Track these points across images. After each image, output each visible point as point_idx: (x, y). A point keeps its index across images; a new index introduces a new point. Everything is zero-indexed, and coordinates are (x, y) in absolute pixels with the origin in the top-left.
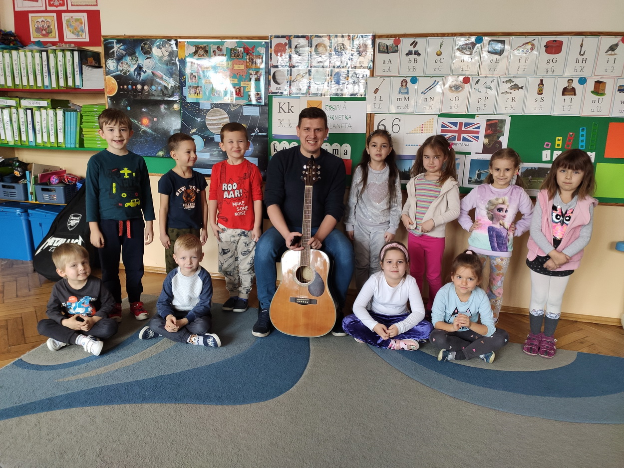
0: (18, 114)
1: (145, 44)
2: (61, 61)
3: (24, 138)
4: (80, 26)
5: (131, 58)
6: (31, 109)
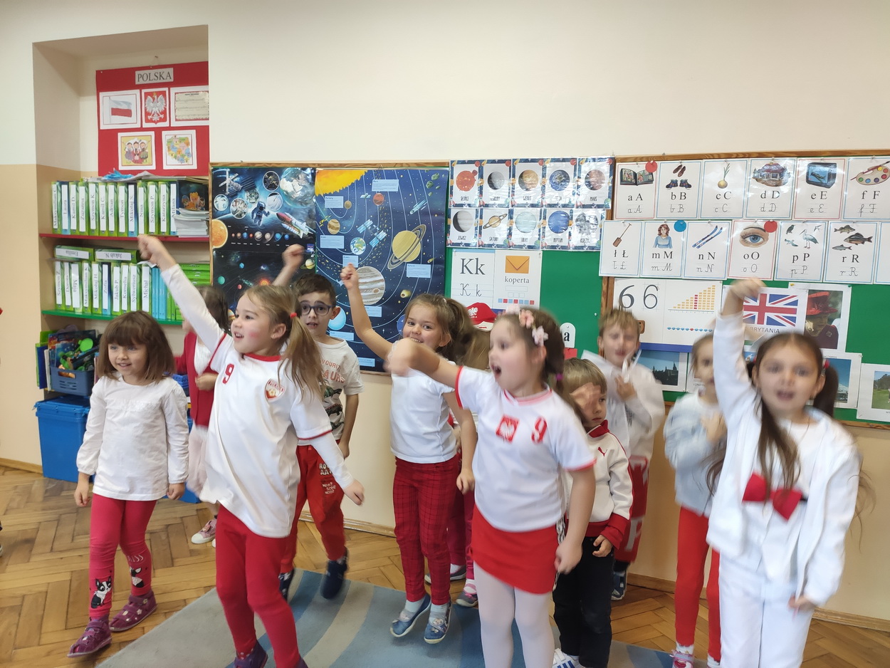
0: (91, 271)
1: (269, 175)
2: (154, 197)
3: (96, 305)
4: (186, 148)
5: (248, 194)
6: (109, 264)
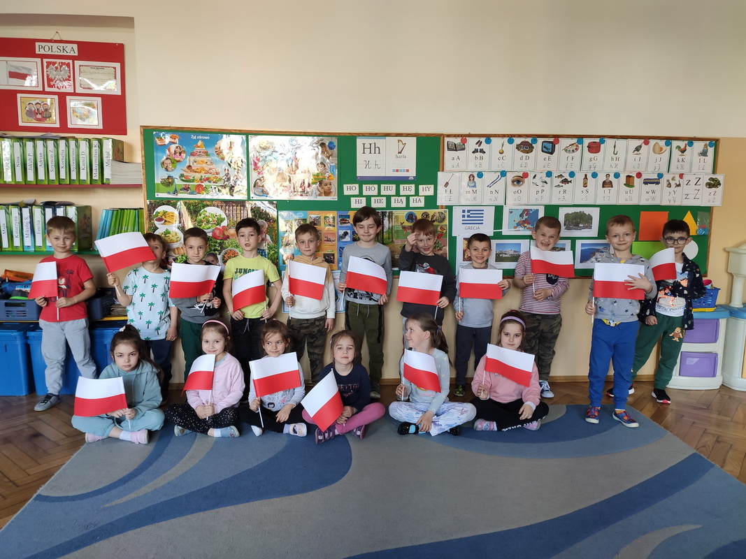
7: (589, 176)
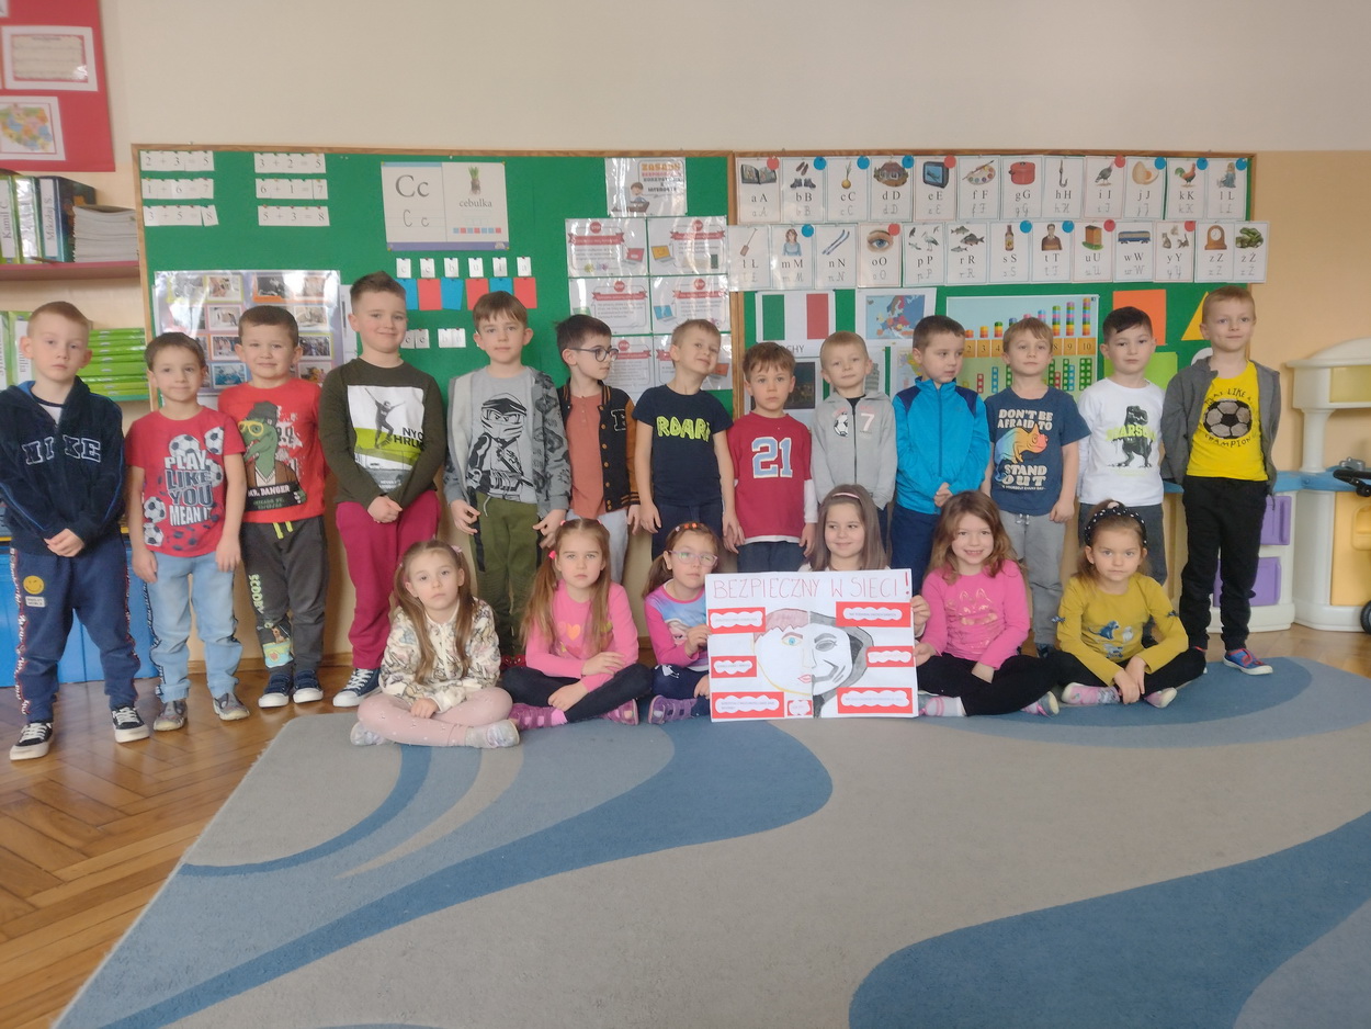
4: (40, 125)
7: (1016, 229)
